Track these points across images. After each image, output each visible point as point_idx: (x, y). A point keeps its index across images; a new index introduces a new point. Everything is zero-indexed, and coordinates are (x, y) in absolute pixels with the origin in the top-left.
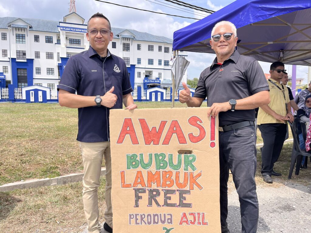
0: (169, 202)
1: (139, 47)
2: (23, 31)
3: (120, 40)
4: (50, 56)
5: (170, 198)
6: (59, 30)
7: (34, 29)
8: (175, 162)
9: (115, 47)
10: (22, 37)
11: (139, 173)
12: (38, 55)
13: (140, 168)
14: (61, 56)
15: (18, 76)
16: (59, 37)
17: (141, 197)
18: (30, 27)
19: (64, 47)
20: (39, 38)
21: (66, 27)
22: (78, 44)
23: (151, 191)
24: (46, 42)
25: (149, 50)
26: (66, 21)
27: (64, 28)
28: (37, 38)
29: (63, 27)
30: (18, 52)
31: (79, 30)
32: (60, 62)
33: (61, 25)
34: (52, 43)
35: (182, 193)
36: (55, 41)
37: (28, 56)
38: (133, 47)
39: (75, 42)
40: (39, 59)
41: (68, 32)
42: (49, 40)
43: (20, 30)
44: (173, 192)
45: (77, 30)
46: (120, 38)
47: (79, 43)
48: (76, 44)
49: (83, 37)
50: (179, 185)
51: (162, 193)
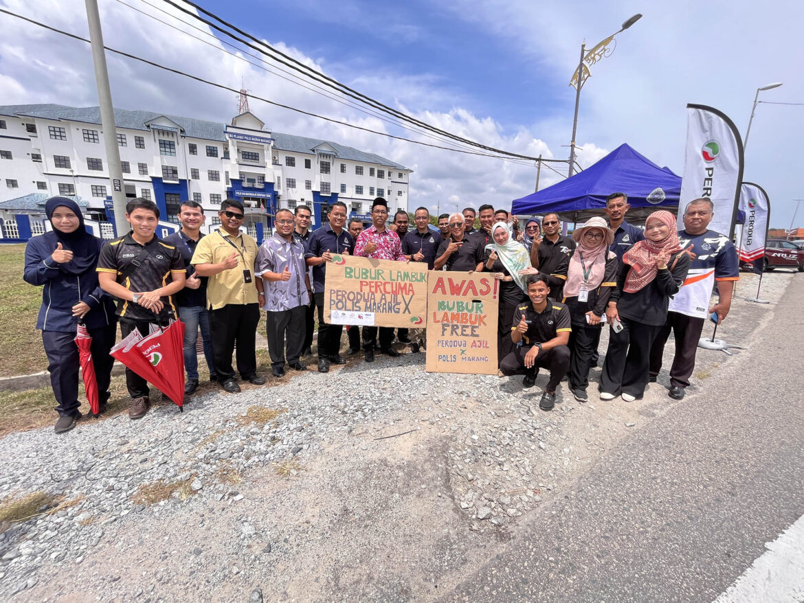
0: (464, 333)
1: (343, 169)
2: (170, 136)
3: (317, 156)
4: (214, 176)
5: (465, 331)
6: (228, 138)
7: (188, 133)
8: (470, 308)
9: (309, 167)
10: (170, 145)
11: (446, 313)
12: (197, 174)
13: (446, 310)
14: (231, 177)
15: (167, 205)
16: (227, 149)
17: (446, 330)
18: (181, 131)
19: (235, 163)
20: (196, 148)
21: (237, 134)
22: (255, 159)
23: (453, 326)
24: (208, 156)
25: (357, 173)
26: (235, 124)
27: (235, 136)
28: (193, 149)
29: (233, 134)
30: (165, 169)
31: (257, 139)
32: (230, 186)
33: (229, 130)
34: (217, 157)
35: (473, 328)
36: (221, 153)
37: (181, 176)
38: (336, 167)
39: (250, 157)
40: (198, 180)
41: (241, 141)
42: (212, 152)
43: (166, 135)
44: (467, 327)
45: (253, 139)
46: (316, 153)
47: (257, 158)
48: (252, 159)
49: (263, 150)
50: (471, 322)
51: (460, 327)
